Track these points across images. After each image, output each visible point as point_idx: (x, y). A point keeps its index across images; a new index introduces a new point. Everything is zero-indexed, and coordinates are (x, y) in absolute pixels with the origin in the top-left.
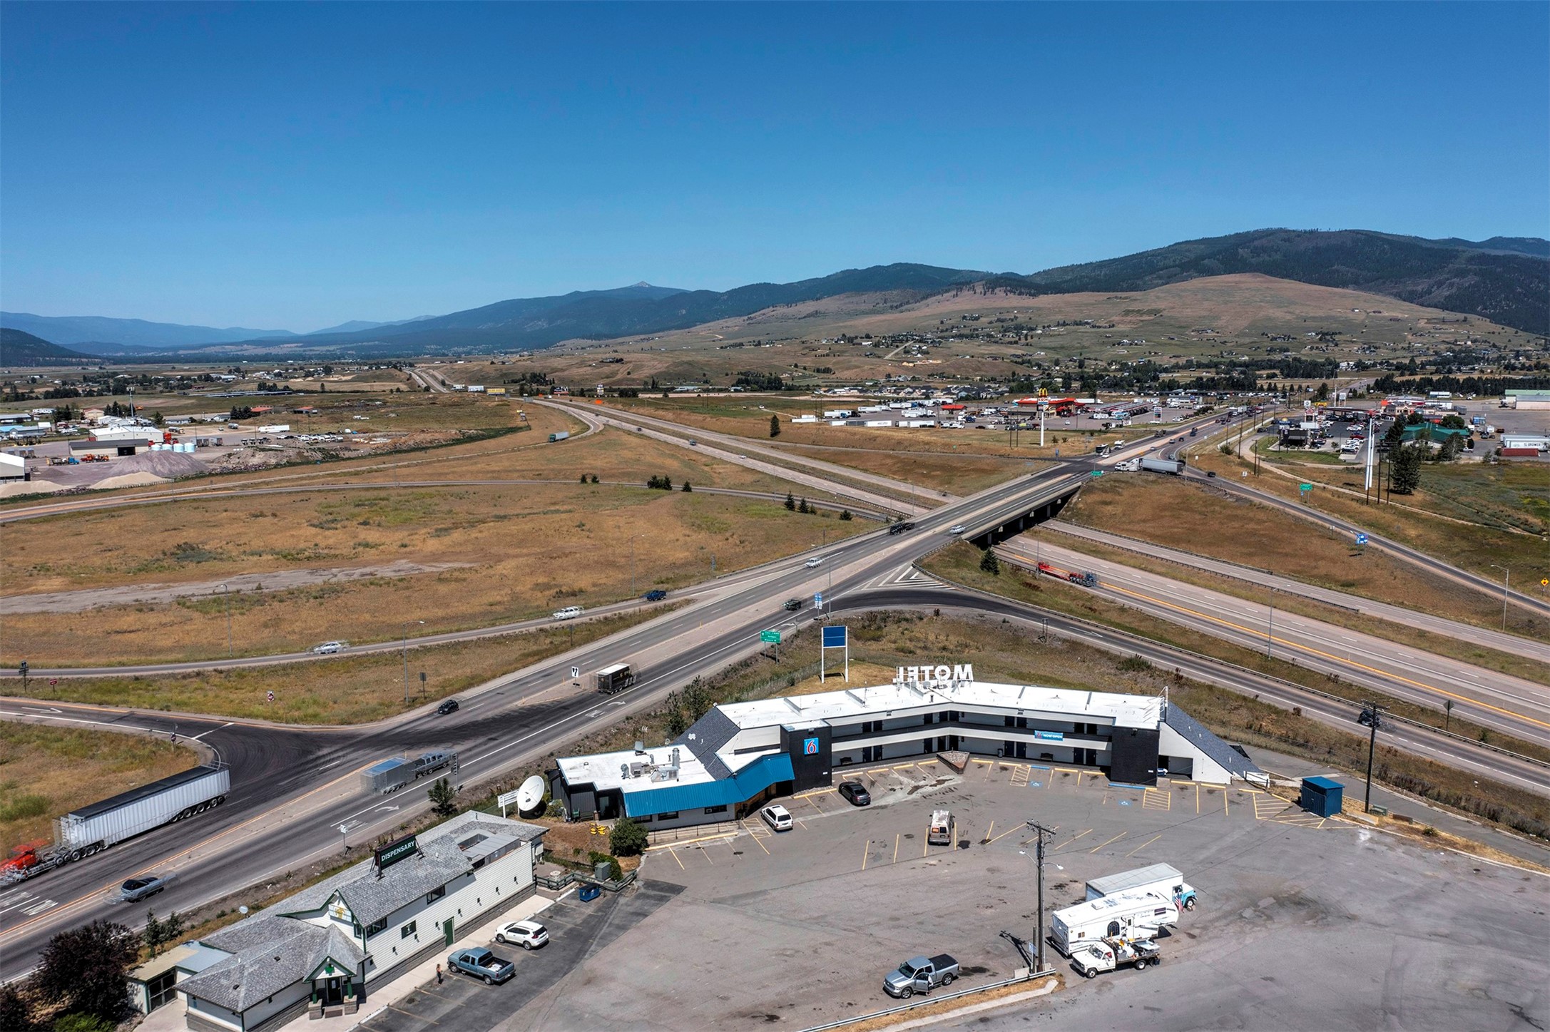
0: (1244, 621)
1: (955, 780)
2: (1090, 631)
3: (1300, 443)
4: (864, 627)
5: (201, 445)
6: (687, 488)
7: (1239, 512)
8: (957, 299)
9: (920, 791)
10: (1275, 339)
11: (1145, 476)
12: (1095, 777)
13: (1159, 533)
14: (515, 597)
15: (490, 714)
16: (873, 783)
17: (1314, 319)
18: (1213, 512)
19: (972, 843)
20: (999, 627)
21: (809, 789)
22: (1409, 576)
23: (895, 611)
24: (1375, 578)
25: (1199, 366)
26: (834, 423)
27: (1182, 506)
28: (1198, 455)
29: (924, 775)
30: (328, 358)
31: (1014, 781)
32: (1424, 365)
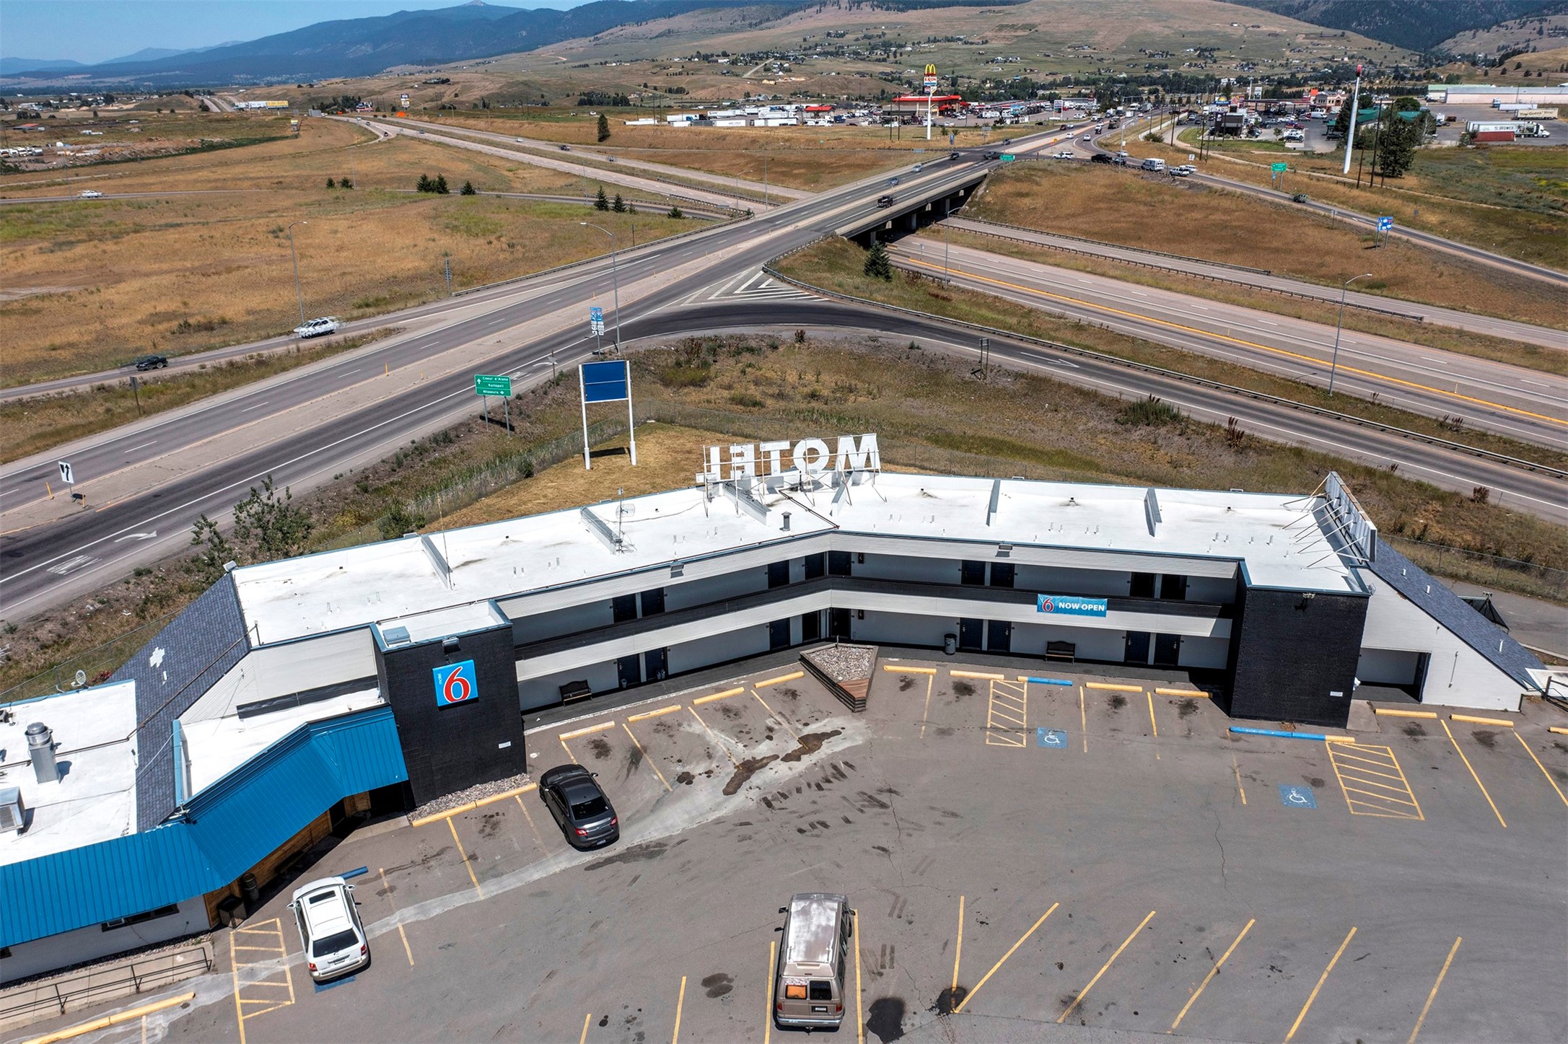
0: (1265, 338)
1: (848, 734)
2: (1057, 358)
3: (1235, 131)
4: (678, 364)
6: (468, 190)
7: (1196, 201)
8: (821, 15)
9: (758, 778)
10: (1154, 55)
12: (1188, 707)
13: (1097, 229)
16: (631, 765)
17: (1193, 34)
18: (1162, 202)
19: (910, 1007)
20: (904, 357)
21: (463, 789)
22: (1459, 272)
23: (732, 337)
24: (1411, 275)
25: (1078, 83)
26: (676, 125)
27: (1119, 196)
28: (1124, 143)
29: (770, 722)
30: (116, 89)
31: (994, 729)
32: (1306, 80)
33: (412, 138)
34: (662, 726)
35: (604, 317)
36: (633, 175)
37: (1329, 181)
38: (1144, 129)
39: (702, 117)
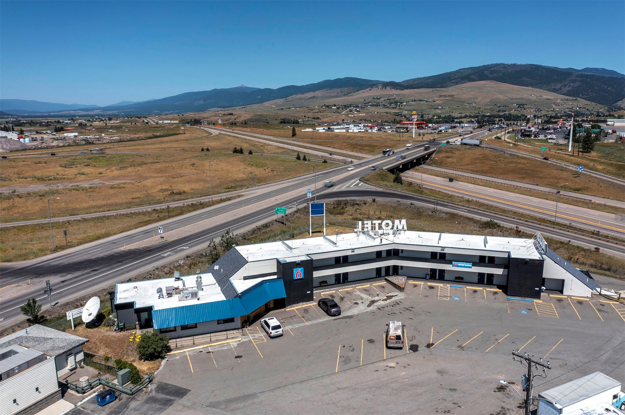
1: (400, 296)
2: (460, 208)
3: (529, 136)
4: (334, 208)
5: (34, 140)
6: (251, 153)
7: (513, 160)
8: (371, 91)
9: (375, 304)
10: (500, 107)
11: (464, 146)
12: (495, 293)
13: (476, 169)
14: (147, 196)
15: (101, 255)
16: (342, 299)
17: (516, 99)
18: (500, 160)
19: (420, 346)
20: (409, 207)
21: (297, 304)
22: (608, 185)
23: (351, 200)
24: (590, 187)
25: (470, 117)
26: (320, 131)
27: (484, 158)
28: (486, 140)
29: (378, 293)
30: (111, 115)
31: (440, 296)
32: (561, 116)
33: (224, 134)
34: (348, 292)
35: (312, 192)
36: (306, 148)
37: (563, 154)
38: (495, 135)
39: (329, 128)
